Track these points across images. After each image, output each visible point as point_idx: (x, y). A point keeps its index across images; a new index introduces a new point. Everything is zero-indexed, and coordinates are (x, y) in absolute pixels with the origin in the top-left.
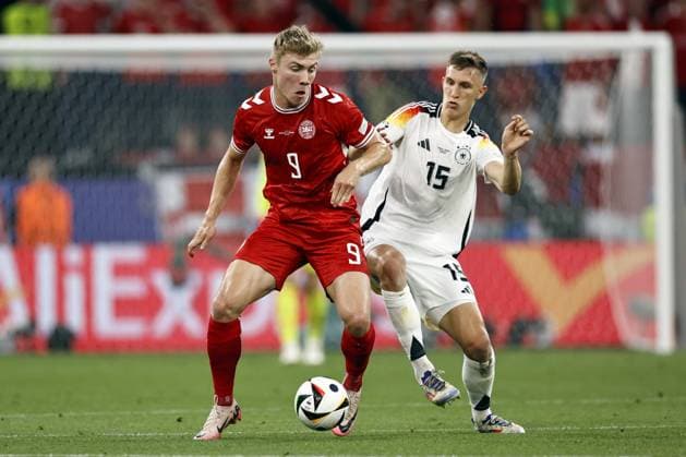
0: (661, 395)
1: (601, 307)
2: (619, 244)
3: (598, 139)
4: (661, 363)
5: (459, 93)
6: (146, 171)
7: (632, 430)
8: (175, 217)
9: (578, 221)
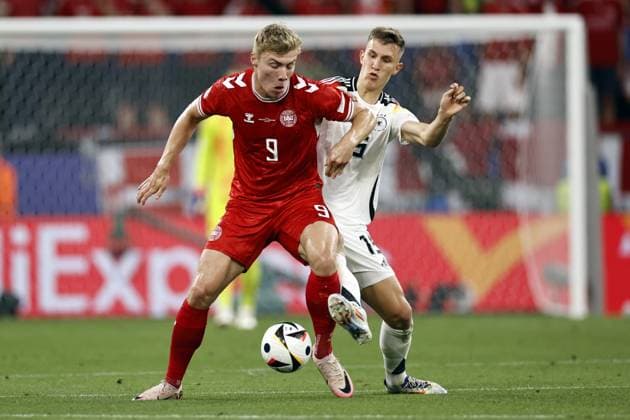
0: (574, 358)
1: (518, 275)
2: (535, 215)
3: (514, 116)
4: (574, 326)
5: (380, 65)
6: (87, 146)
7: (548, 391)
8: (115, 190)
9: (496, 193)
